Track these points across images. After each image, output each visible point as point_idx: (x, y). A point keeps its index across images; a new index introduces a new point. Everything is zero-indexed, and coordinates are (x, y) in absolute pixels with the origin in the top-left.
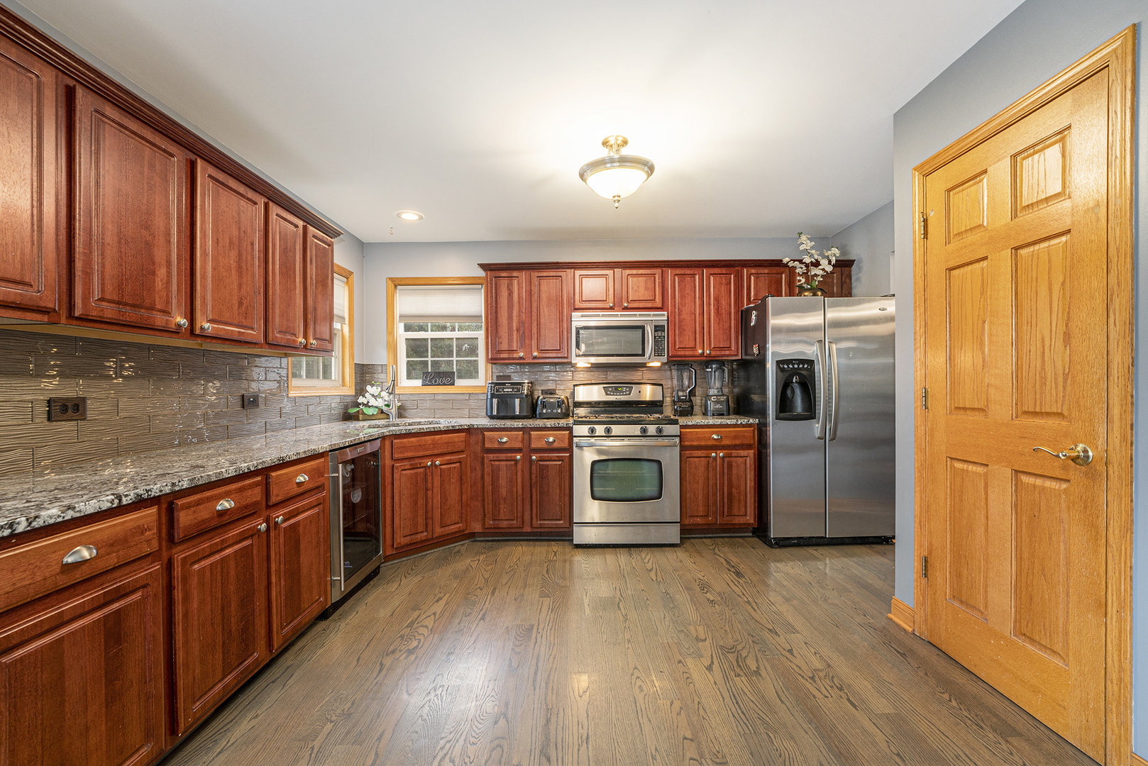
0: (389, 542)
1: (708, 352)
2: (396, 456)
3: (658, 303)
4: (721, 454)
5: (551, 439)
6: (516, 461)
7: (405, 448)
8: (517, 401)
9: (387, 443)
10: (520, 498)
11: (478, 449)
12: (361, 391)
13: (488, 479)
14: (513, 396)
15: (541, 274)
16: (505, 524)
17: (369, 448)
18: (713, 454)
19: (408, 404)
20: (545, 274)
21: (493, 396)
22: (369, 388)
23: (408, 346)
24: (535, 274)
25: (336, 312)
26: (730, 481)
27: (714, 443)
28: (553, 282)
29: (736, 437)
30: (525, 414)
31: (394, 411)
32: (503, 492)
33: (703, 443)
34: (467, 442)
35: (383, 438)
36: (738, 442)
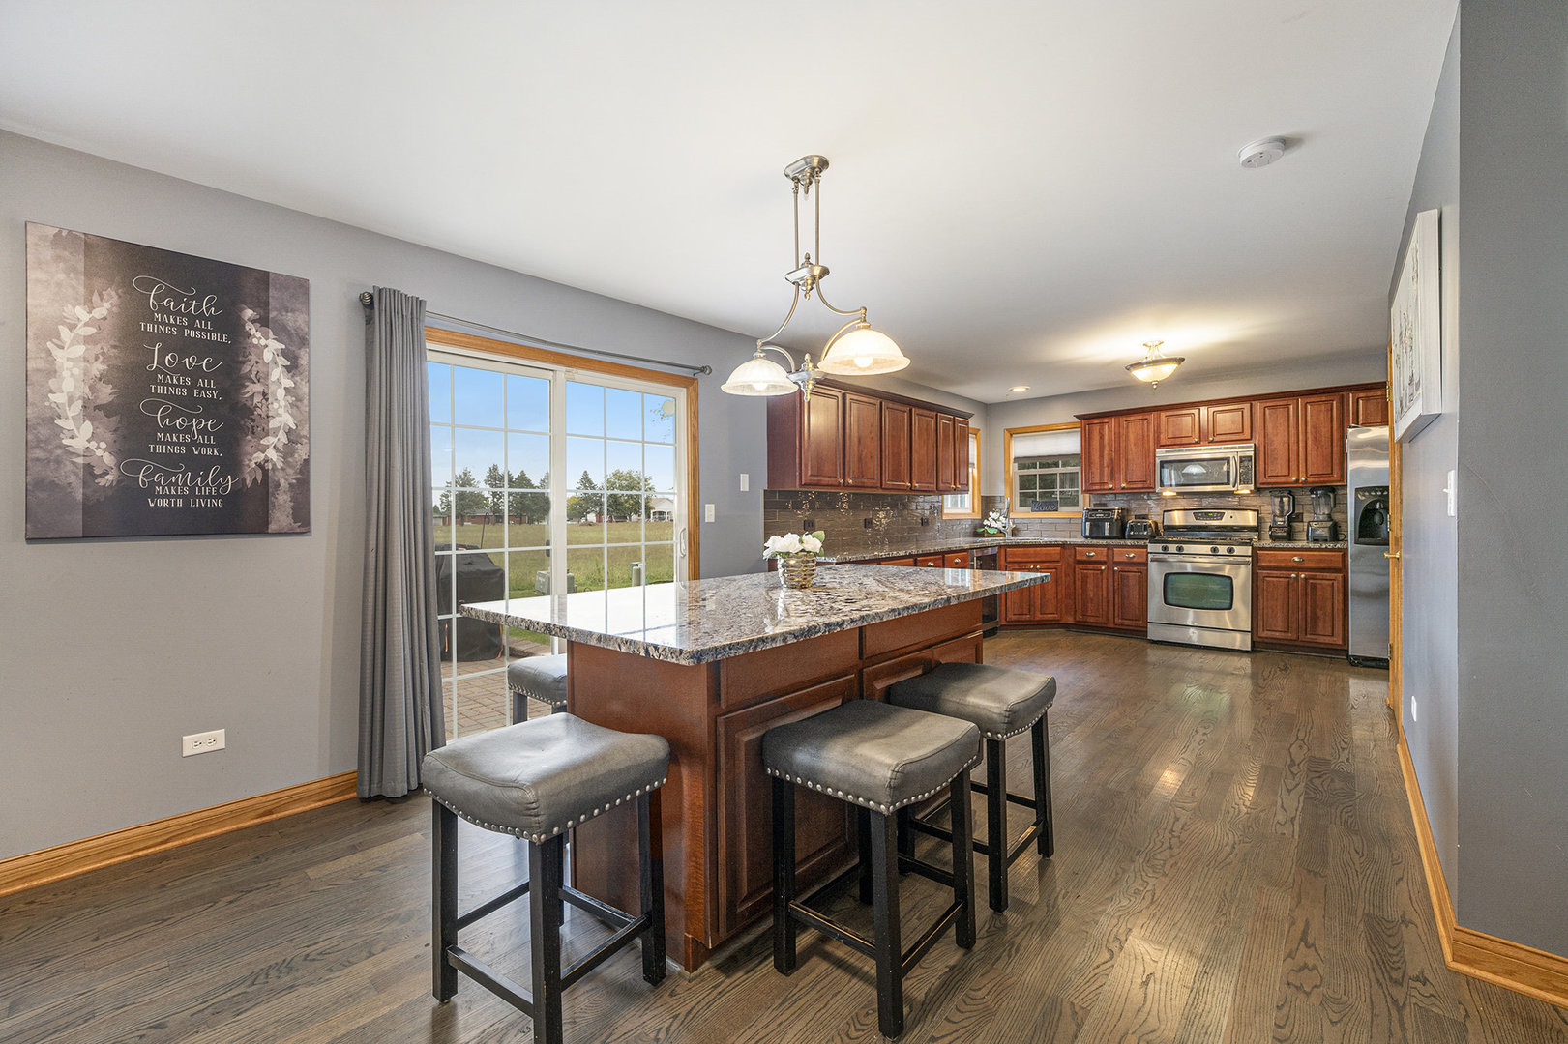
0: (1004, 616)
1: (1303, 479)
2: (1008, 559)
3: (1247, 435)
4: (1303, 576)
5: (1131, 555)
6: (1101, 570)
7: (1014, 555)
8: (1107, 525)
9: (1003, 551)
10: (1104, 600)
11: (1071, 560)
12: (985, 516)
13: (1079, 584)
14: (1103, 520)
15: (1129, 419)
16: (1092, 620)
17: (989, 552)
18: (1293, 575)
19: (1020, 526)
20: (1132, 418)
21: (1087, 520)
22: (991, 514)
23: (1020, 479)
24: (1123, 419)
25: (970, 461)
26: (1314, 601)
27: (1296, 565)
28: (1138, 424)
29: (1320, 561)
30: (1115, 535)
31: (1009, 530)
32: (1091, 594)
33: (1282, 565)
34: (1062, 554)
35: (1000, 547)
36: (1323, 565)
